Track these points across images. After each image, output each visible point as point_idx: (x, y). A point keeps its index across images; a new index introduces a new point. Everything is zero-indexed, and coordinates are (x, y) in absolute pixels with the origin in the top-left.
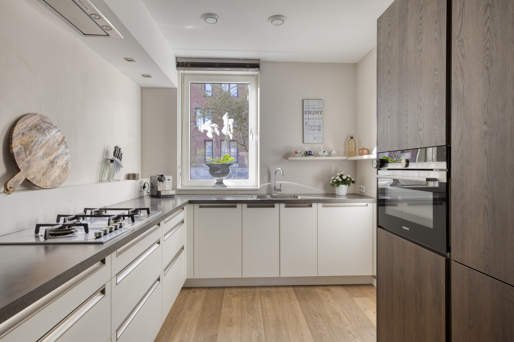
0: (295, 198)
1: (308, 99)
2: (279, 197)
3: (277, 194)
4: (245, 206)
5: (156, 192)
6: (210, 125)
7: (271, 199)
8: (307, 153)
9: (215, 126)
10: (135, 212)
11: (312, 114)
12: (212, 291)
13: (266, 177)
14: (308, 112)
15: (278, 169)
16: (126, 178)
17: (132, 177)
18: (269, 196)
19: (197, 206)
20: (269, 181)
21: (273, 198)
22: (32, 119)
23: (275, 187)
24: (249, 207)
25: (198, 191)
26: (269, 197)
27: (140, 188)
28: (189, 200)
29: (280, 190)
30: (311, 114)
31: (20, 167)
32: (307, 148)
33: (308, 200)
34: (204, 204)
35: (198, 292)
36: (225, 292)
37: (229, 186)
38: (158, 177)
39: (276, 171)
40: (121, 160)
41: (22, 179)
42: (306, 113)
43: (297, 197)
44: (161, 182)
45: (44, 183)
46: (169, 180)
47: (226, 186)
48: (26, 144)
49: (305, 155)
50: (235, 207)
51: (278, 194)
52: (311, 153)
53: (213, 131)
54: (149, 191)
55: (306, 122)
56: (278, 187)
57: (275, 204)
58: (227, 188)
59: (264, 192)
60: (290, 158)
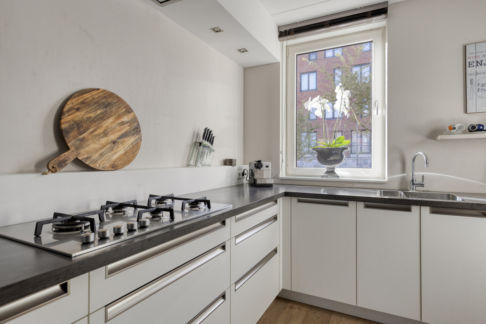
0: (449, 199)
1: (476, 43)
2: (420, 195)
3: (416, 191)
4: (361, 205)
5: (253, 180)
6: (319, 102)
7: (406, 198)
8: (473, 127)
9: (325, 101)
10: (193, 204)
11: (483, 64)
12: (314, 313)
13: (398, 165)
14: (475, 64)
15: (418, 154)
16: (223, 164)
17: (229, 162)
18: (402, 193)
19: (295, 200)
20: (404, 170)
21: (409, 197)
22: (93, 94)
23: (413, 180)
24: (367, 207)
25: (303, 181)
26: (402, 196)
27: (238, 175)
28: (285, 192)
29: (422, 185)
30: (481, 65)
31: (69, 145)
32: (475, 120)
33: (478, 204)
34: (303, 197)
35: (296, 310)
36: (331, 320)
37: (342, 177)
38: (255, 163)
39: (415, 157)
40: (212, 144)
41: (70, 159)
42: (471, 66)
43: (454, 198)
44: (259, 169)
45: (101, 165)
46: (267, 167)
47: (338, 177)
48: (81, 120)
49: (470, 131)
50: (346, 205)
51: (419, 191)
52: (481, 128)
53: (323, 108)
54: (248, 179)
55: (471, 81)
56: (418, 180)
57: (412, 206)
58: (340, 179)
59: (395, 186)
60: (440, 137)
